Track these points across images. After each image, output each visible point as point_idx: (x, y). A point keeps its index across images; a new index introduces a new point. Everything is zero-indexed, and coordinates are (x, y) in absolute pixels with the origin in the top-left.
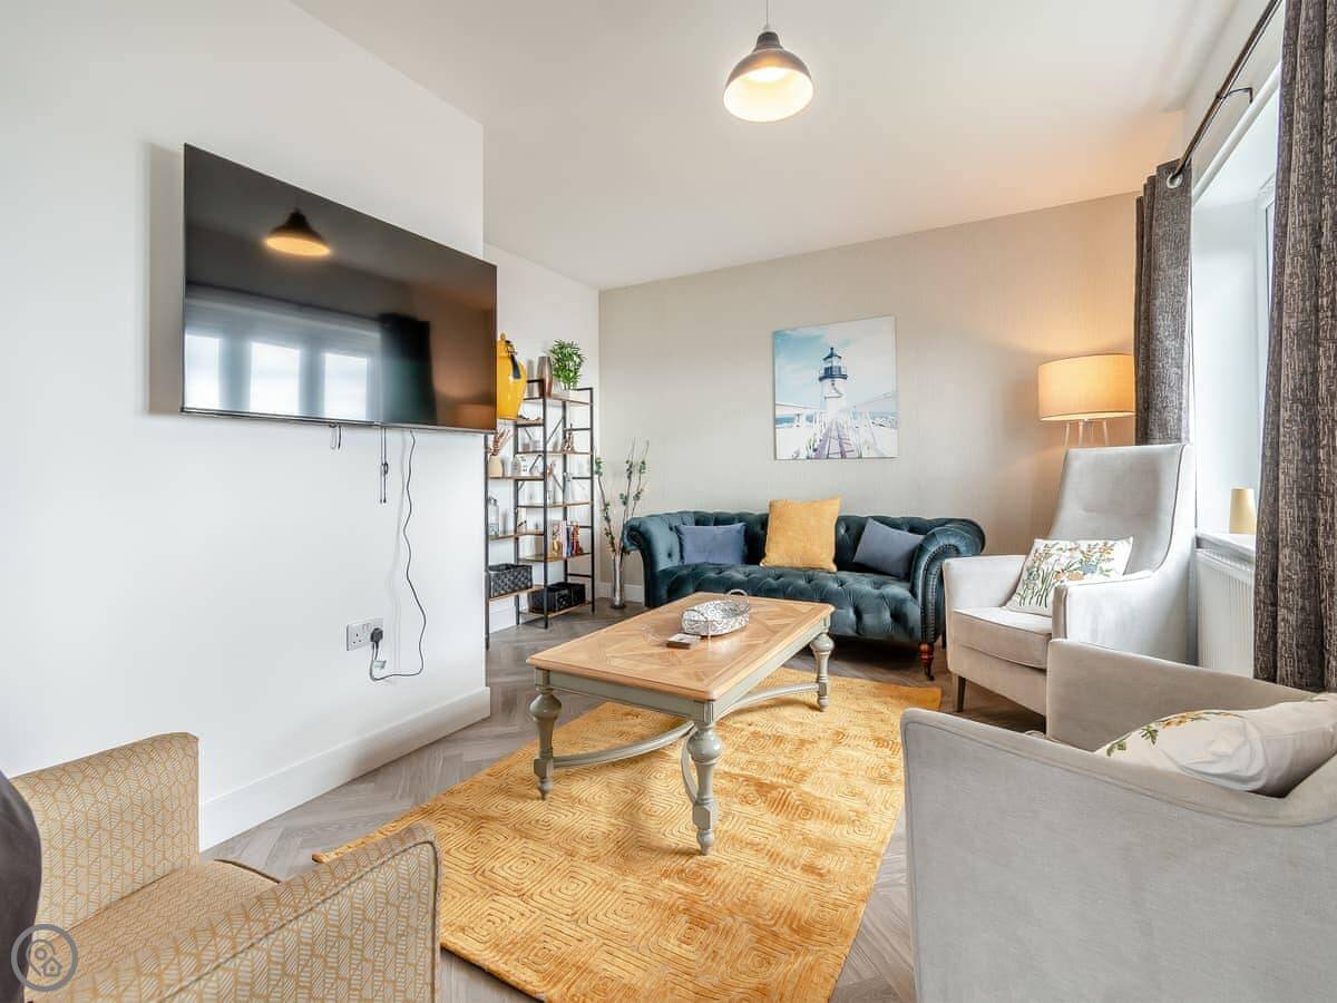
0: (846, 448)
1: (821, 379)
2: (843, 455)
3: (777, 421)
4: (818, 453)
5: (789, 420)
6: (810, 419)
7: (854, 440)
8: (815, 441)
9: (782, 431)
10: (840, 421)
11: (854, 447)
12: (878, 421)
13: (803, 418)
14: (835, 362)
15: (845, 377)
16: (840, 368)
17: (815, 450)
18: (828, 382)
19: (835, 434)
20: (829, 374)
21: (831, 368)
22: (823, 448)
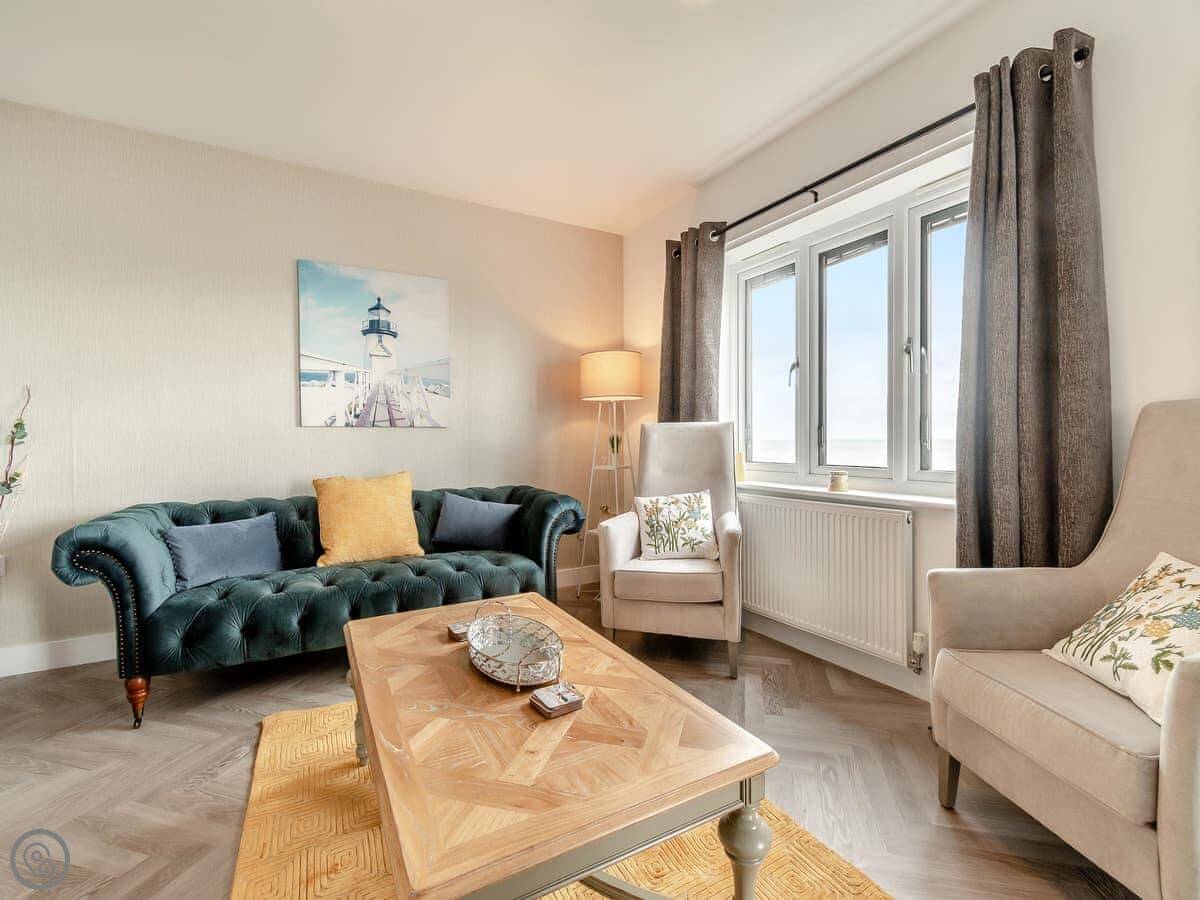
0: (396, 415)
1: (365, 333)
2: (392, 423)
3: (301, 377)
4: (361, 419)
5: (321, 377)
6: (350, 378)
7: (405, 406)
8: (356, 406)
9: (309, 391)
10: (388, 383)
11: (404, 415)
12: (432, 388)
13: (340, 378)
14: (383, 316)
15: (394, 335)
16: (389, 324)
17: (357, 416)
18: (374, 337)
19: (381, 398)
20: (375, 328)
21: (378, 321)
22: (368, 413)
